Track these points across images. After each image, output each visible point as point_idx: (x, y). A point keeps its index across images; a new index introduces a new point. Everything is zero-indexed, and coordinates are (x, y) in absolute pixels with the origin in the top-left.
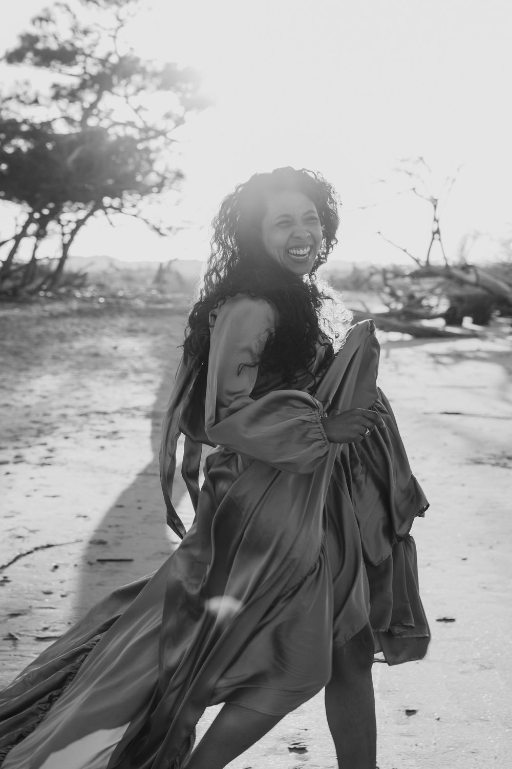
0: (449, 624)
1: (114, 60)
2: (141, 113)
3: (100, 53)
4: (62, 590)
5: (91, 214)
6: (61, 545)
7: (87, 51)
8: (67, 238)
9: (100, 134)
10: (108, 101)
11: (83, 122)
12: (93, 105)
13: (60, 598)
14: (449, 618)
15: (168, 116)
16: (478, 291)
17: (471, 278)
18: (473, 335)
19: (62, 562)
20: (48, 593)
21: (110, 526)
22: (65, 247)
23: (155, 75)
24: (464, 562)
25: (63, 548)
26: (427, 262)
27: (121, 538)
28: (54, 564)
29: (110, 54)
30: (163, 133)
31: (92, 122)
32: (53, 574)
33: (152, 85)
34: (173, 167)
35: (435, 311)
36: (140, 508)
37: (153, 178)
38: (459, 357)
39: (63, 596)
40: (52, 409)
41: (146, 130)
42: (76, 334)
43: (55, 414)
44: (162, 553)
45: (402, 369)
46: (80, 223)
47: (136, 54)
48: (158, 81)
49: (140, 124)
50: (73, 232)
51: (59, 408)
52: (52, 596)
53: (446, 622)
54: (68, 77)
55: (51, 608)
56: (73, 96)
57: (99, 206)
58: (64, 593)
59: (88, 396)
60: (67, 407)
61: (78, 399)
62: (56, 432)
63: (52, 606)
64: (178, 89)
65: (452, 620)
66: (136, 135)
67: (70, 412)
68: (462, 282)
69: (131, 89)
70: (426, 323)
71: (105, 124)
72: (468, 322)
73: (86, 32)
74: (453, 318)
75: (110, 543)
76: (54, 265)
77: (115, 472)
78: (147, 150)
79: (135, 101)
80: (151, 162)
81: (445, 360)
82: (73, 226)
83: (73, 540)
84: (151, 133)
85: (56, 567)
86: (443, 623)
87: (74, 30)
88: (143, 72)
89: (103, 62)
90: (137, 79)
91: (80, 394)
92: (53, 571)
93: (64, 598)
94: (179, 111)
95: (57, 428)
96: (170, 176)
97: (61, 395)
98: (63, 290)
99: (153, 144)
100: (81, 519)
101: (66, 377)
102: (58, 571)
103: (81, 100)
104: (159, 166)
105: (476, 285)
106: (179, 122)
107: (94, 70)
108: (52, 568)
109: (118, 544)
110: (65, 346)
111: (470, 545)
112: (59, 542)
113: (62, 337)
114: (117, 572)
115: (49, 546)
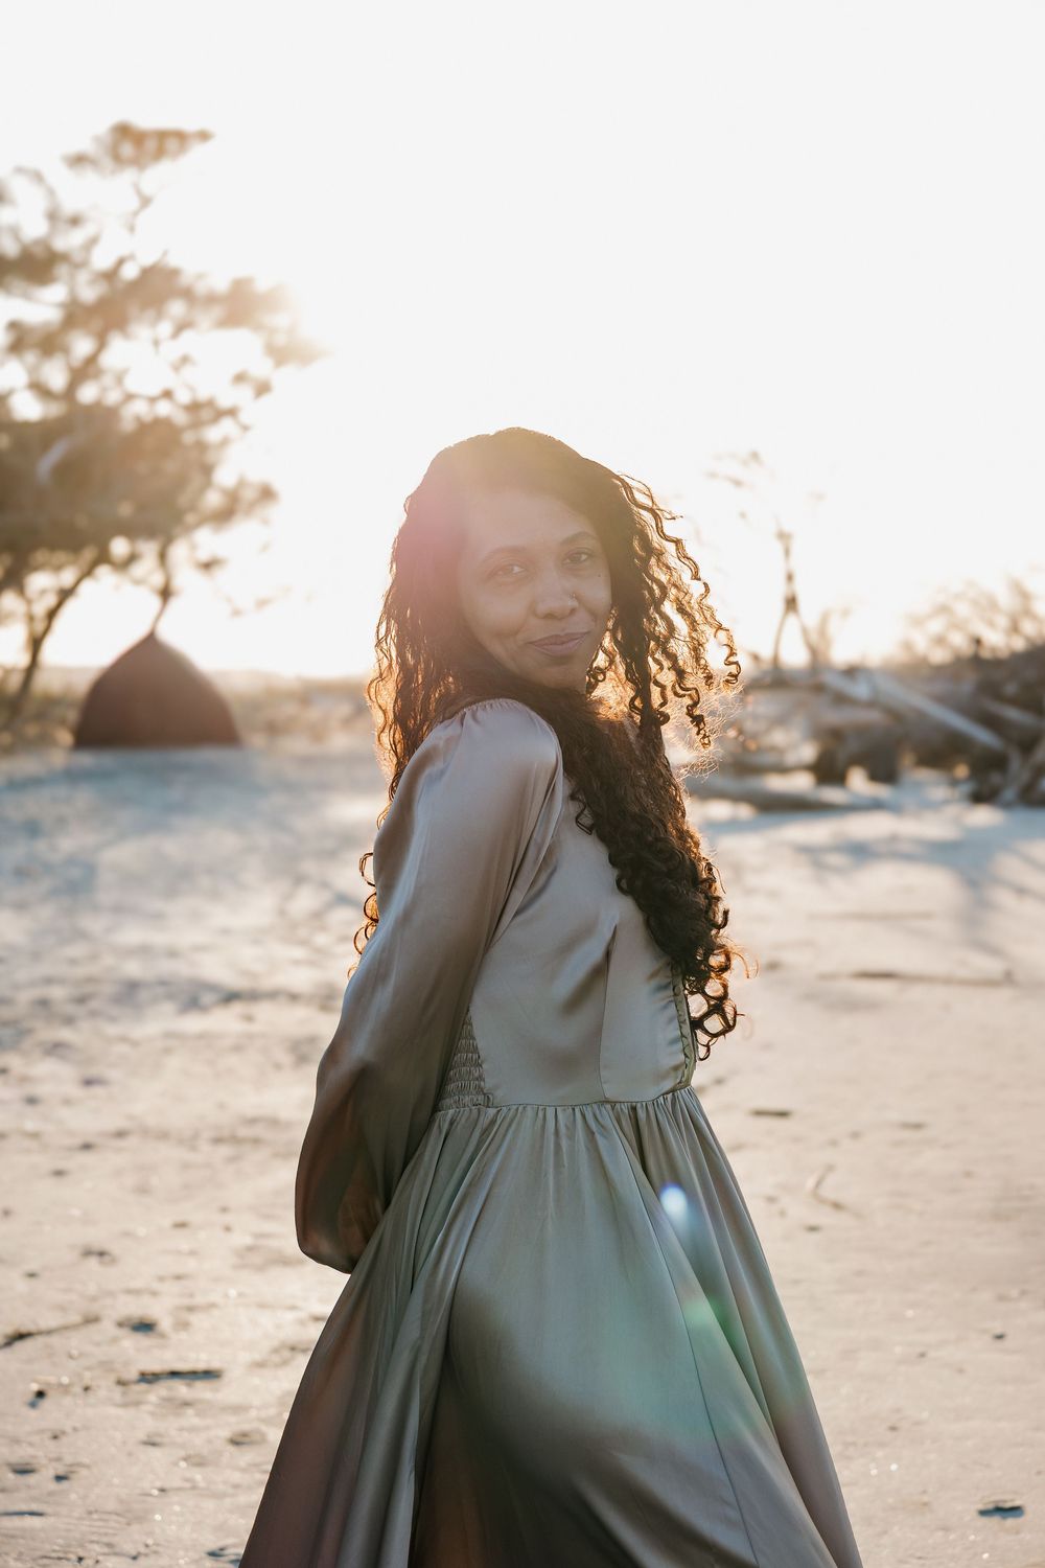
0: (1010, 1522)
1: (130, 272)
2: (187, 371)
3: (102, 260)
4: (59, 1459)
5: (88, 573)
6: (49, 1332)
7: (77, 257)
8: (40, 627)
9: (103, 415)
10: (119, 353)
11: (69, 393)
12: (92, 360)
13: (53, 1486)
14: (1008, 1505)
15: (240, 378)
16: (873, 716)
17: (861, 690)
18: (876, 806)
19: (52, 1379)
20: (23, 1470)
21: (161, 1279)
22: (36, 644)
23: (211, 299)
24: (999, 1344)
25: (54, 1340)
26: (776, 659)
27: (191, 1309)
28: (35, 1387)
29: (121, 262)
30: (232, 412)
31: (87, 393)
32: (33, 1413)
33: (205, 319)
34: (256, 476)
35: (791, 758)
36: (228, 1229)
37: (213, 500)
38: (861, 852)
39: (59, 1478)
40: (17, 987)
41: (194, 407)
42: (61, 821)
43: (25, 997)
44: (293, 1349)
45: (751, 880)
46: (65, 594)
47: (173, 261)
48: (217, 312)
49: (183, 397)
50: (51, 615)
51: (33, 984)
52: (31, 1479)
53: (1004, 1518)
54: (41, 306)
55: (32, 1514)
56: (48, 343)
57: (104, 558)
58: (61, 1471)
59: (94, 957)
60: (49, 981)
61: (73, 962)
62: (27, 1044)
63: (34, 1507)
64: (258, 327)
65: (1015, 1511)
66: (181, 418)
67: (57, 993)
68: (841, 699)
69: (165, 328)
70: (777, 784)
71: (113, 398)
72: (858, 781)
73: (75, 221)
74: (828, 771)
75: (165, 1324)
76: (15, 682)
77: (163, 1135)
78: (202, 446)
79: (173, 349)
80: (207, 470)
81: (835, 859)
82: (51, 600)
83: (76, 1318)
84: (205, 414)
85: (40, 1394)
86: (995, 1520)
87: (53, 216)
88: (188, 294)
89: (110, 275)
90: (177, 308)
91: (77, 950)
92: (33, 1405)
93: (65, 1485)
94: (262, 367)
95: (29, 1031)
96: (248, 495)
97: (36, 956)
98: (32, 730)
99: (213, 434)
100: (93, 1262)
101: (46, 912)
102: (45, 1404)
103: (66, 350)
104: (225, 476)
105: (871, 704)
106: (263, 389)
107: (89, 293)
108: (30, 1397)
109: (184, 1326)
110: (41, 846)
111: (1002, 1298)
112: (44, 1324)
113: (33, 829)
114: (187, 1404)
115: (21, 1336)
